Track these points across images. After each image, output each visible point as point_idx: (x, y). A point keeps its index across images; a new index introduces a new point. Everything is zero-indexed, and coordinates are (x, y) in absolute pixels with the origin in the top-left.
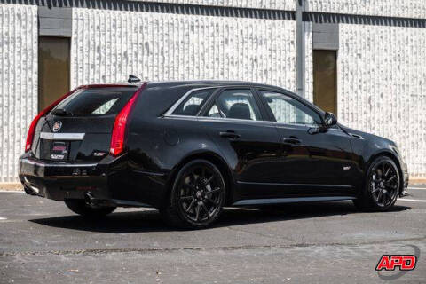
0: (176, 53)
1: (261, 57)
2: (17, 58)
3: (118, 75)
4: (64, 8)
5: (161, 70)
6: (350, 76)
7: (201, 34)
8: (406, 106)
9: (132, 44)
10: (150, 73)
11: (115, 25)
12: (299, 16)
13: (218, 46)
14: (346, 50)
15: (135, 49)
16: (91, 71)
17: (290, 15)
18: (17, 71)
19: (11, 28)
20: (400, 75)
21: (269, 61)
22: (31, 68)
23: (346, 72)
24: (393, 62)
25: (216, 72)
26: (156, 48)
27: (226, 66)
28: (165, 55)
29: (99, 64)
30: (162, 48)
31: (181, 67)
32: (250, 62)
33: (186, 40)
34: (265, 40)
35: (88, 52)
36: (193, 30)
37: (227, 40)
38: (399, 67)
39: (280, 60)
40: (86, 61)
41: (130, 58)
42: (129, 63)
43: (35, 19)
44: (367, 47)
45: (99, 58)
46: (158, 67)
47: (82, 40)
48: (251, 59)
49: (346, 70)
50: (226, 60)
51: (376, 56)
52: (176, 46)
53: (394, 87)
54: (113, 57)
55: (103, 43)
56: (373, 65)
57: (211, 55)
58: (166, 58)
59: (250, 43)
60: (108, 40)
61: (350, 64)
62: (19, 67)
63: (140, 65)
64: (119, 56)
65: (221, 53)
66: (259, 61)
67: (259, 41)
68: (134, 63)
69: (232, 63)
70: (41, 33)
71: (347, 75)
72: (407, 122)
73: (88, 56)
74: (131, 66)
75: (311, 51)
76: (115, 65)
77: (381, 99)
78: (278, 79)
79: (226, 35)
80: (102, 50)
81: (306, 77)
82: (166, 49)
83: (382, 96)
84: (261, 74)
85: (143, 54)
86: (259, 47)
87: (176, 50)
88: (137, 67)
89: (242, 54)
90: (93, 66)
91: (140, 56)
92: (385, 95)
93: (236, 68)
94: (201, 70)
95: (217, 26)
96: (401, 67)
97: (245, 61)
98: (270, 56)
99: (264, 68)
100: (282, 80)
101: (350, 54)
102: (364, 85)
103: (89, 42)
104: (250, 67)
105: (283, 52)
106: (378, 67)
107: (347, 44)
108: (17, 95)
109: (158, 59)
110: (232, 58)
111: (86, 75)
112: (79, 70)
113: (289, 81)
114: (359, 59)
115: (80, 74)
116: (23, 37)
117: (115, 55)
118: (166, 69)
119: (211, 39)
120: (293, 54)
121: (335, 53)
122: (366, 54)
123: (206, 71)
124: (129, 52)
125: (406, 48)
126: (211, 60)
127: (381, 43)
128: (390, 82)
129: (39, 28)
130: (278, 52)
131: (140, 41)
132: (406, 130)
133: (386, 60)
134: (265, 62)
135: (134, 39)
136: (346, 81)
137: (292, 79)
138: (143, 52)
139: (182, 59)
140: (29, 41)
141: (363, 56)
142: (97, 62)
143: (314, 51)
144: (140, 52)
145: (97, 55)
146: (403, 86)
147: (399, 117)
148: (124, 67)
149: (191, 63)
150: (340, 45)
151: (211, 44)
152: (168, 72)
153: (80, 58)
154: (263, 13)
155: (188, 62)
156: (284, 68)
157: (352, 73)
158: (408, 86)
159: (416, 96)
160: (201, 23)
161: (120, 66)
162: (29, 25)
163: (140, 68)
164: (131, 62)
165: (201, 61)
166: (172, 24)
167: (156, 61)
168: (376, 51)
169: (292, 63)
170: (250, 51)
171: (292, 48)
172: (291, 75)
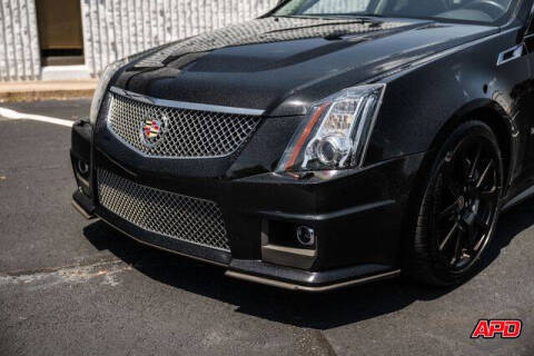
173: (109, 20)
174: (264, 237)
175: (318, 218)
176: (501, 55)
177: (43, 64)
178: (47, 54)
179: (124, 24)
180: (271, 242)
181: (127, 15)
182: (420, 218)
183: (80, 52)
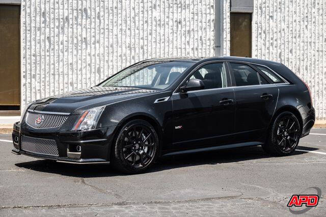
0: (111, 17)
1: (185, 20)
3: (61, 36)
5: (97, 32)
6: (263, 35)
8: (313, 60)
9: (73, 10)
10: (88, 35)
13: (147, 11)
14: (259, 13)
15: (75, 14)
16: (38, 33)
20: (307, 33)
21: (192, 23)
23: (260, 31)
24: (302, 23)
25: (145, 33)
26: (93, 13)
27: (154, 28)
28: (101, 18)
29: (45, 27)
30: (99, 13)
31: (115, 28)
32: (175, 24)
33: (119, 6)
34: (189, 5)
35: (35, 17)
37: (155, 5)
38: (306, 26)
39: (201, 22)
40: (33, 25)
41: (71, 22)
42: (71, 26)
44: (279, 10)
45: (45, 22)
46: (95, 29)
47: (30, 7)
48: (176, 21)
49: (259, 29)
50: (154, 23)
51: (287, 18)
52: (111, 11)
53: (302, 44)
54: (56, 20)
55: (47, 9)
56: (284, 26)
57: (141, 18)
58: (102, 21)
59: (175, 8)
60: (52, 6)
61: (263, 25)
63: (79, 27)
64: (61, 20)
65: (150, 16)
66: (183, 23)
67: (183, 6)
68: (75, 26)
69: (159, 25)
71: (260, 34)
72: (313, 74)
73: (35, 20)
74: (72, 28)
75: (228, 14)
76: (58, 27)
77: (290, 54)
78: (199, 39)
79: (154, 2)
80: (47, 15)
81: (225, 36)
82: (102, 14)
83: (291, 51)
84: (185, 34)
85: (82, 18)
86: (183, 11)
87: (111, 15)
88: (77, 29)
89: (168, 17)
90: (40, 29)
91: (79, 20)
92: (294, 51)
93: (162, 28)
94: (132, 31)
96: (309, 27)
97: (171, 23)
98: (193, 18)
99: (188, 29)
100: (203, 39)
101: (263, 16)
102: (275, 43)
103: (36, 9)
104: (175, 28)
105: (204, 15)
106: (288, 27)
107: (261, 8)
109: (95, 22)
110: (160, 20)
111: (33, 36)
112: (28, 32)
113: (209, 39)
114: (271, 20)
115: (28, 36)
117: (59, 19)
118: (102, 31)
119: (141, 5)
120: (213, 17)
121: (250, 15)
122: (278, 16)
123: (137, 31)
124: (70, 16)
125: (313, 10)
126: (141, 23)
127: (290, 7)
128: (298, 40)
130: (200, 15)
131: (80, 7)
132: (313, 80)
133: (295, 21)
134: (188, 24)
135: (75, 5)
136: (259, 39)
137: (212, 38)
138: (82, 16)
139: (117, 22)
141: (275, 17)
142: (43, 25)
143: (231, 13)
144: (80, 17)
145: (43, 19)
146: (310, 43)
147: (306, 69)
148: (66, 30)
149: (124, 25)
150: (255, 8)
151: (141, 9)
152: (104, 33)
153: (28, 22)
155: (121, 24)
156: (205, 29)
157: (265, 32)
158: (314, 43)
159: (322, 51)
161: (63, 28)
163: (79, 30)
164: (72, 25)
165: (133, 24)
167: (93, 24)
168: (286, 13)
169: (212, 24)
170: (175, 15)
171: (212, 11)
172: (211, 34)
173: (38, 88)
174: (68, 150)
175: (82, 142)
176: (157, 100)
179: (47, 90)
180: (70, 151)
181: (49, 85)
182: (116, 146)
183: (18, 108)
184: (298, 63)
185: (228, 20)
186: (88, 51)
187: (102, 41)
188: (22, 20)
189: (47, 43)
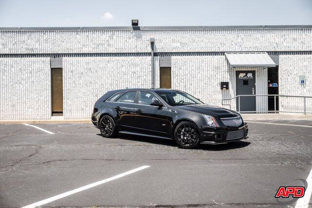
0: (102, 72)
1: (137, 71)
2: (43, 76)
3: (80, 81)
4: (60, 58)
6: (176, 77)
7: (112, 64)
8: (203, 88)
9: (85, 69)
10: (92, 80)
11: (78, 63)
12: (152, 54)
13: (119, 68)
14: (174, 67)
15: (86, 71)
16: (70, 80)
17: (149, 54)
18: (43, 81)
19: (41, 66)
20: (200, 75)
21: (140, 73)
22: (48, 80)
25: (118, 78)
26: (94, 70)
27: (122, 76)
28: (98, 72)
29: (73, 77)
31: (104, 76)
33: (106, 67)
34: (139, 65)
35: (69, 73)
36: (109, 63)
37: (123, 66)
39: (145, 72)
40: (68, 76)
41: (84, 75)
43: (49, 62)
44: (184, 65)
45: (73, 75)
46: (95, 77)
47: (66, 69)
48: (133, 72)
49: (175, 74)
50: (122, 73)
51: (188, 69)
52: (102, 69)
53: (197, 81)
55: (74, 69)
56: (187, 72)
58: (98, 74)
59: (132, 66)
60: (76, 68)
61: (176, 72)
62: (44, 79)
63: (88, 77)
65: (120, 71)
66: (136, 73)
67: (136, 65)
69: (125, 74)
70: (52, 67)
72: (203, 95)
74: (85, 77)
75: (159, 68)
76: (78, 77)
77: (191, 86)
78: (144, 80)
79: (122, 64)
80: (74, 72)
81: (157, 78)
82: (98, 70)
84: (137, 78)
85: (89, 73)
86: (136, 67)
89: (129, 71)
90: (70, 78)
92: (192, 84)
93: (126, 76)
94: (112, 78)
95: (119, 60)
96: (200, 72)
97: (130, 73)
98: (141, 71)
99: (138, 75)
100: (146, 80)
101: (176, 68)
102: (183, 81)
103: (69, 69)
104: (132, 75)
105: (146, 69)
106: (189, 73)
107: (175, 64)
108: (43, 90)
110: (125, 72)
111: (68, 81)
114: (180, 70)
115: (66, 81)
116: (45, 68)
117: (79, 73)
118: (98, 78)
119: (116, 66)
120: (151, 70)
121: (171, 67)
122: (183, 68)
123: (114, 78)
124: (84, 72)
126: (116, 73)
127: (190, 63)
128: (195, 79)
129: (51, 65)
130: (144, 69)
131: (88, 68)
133: (193, 70)
134: (138, 73)
135: (86, 67)
136: (175, 79)
137: (150, 79)
139: (105, 74)
140: (47, 70)
143: (160, 68)
146: (201, 80)
147: (199, 93)
148: (82, 79)
149: (108, 75)
153: (65, 75)
154: (138, 54)
156: (147, 75)
158: (203, 80)
160: (112, 60)
161: (81, 77)
162: (47, 65)
165: (112, 74)
166: (101, 61)
167: (94, 75)
168: (188, 66)
169: (151, 73)
170: (132, 69)
171: (150, 67)
172: (150, 78)
173: (70, 104)
177: (52, 115)
178: (53, 113)
179: (74, 105)
183: (62, 112)
184: (195, 90)
185: (159, 71)
186: (92, 87)
187: (98, 83)
188: (63, 74)
189: (74, 84)
